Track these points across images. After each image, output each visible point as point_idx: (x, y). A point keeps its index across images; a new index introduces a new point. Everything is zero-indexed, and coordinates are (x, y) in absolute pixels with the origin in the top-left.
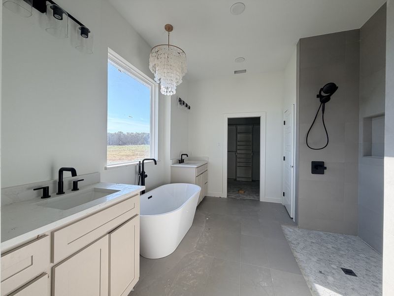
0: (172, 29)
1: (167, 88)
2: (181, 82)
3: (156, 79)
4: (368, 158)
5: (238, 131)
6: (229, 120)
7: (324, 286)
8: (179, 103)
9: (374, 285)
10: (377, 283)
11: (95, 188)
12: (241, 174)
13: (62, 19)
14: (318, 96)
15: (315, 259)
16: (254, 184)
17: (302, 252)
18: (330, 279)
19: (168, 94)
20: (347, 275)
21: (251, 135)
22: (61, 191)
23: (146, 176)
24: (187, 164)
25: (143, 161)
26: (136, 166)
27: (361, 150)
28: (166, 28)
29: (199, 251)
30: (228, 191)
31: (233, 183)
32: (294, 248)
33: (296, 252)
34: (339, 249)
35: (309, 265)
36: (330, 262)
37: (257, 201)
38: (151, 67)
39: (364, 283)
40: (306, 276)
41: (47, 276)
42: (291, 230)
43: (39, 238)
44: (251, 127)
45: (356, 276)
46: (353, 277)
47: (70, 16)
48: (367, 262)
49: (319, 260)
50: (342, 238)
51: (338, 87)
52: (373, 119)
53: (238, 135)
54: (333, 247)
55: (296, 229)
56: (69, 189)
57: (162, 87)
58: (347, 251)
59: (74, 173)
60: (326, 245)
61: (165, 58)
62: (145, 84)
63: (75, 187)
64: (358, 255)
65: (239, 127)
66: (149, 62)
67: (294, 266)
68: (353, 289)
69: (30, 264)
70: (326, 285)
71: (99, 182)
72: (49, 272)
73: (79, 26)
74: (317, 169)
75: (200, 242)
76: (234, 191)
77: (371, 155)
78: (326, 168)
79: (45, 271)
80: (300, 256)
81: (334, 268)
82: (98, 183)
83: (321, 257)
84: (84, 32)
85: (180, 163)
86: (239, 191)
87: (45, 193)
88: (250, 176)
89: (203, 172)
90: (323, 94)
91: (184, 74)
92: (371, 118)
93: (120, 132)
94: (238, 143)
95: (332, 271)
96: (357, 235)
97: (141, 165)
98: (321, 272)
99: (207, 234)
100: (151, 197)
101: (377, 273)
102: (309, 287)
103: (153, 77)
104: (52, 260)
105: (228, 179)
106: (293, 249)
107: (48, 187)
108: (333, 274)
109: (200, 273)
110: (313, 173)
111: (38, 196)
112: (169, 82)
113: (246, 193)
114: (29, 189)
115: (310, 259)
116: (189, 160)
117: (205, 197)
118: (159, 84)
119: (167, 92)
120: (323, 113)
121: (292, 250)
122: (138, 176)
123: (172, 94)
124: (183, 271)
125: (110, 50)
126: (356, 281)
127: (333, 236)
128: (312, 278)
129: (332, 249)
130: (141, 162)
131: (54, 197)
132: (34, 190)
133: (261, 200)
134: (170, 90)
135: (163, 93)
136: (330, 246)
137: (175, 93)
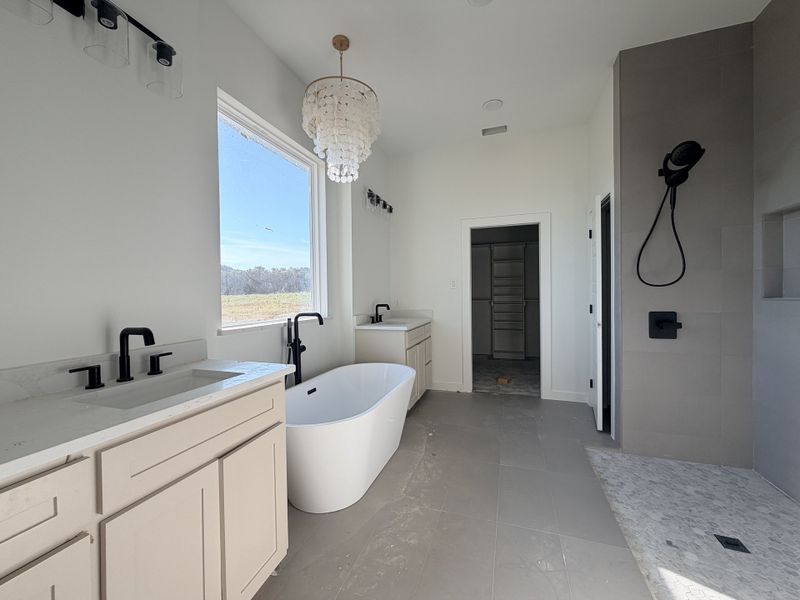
0: (348, 46)
1: (341, 169)
2: (368, 153)
3: (317, 150)
4: (775, 303)
5: (495, 256)
6: (475, 233)
7: (675, 572)
8: (368, 200)
9: (790, 573)
10: (794, 567)
11: (195, 371)
12: (502, 345)
13: (115, 27)
14: (661, 173)
15: (657, 516)
16: (528, 364)
17: (628, 502)
18: (691, 557)
19: (344, 180)
20: (728, 550)
21: (522, 264)
22: (125, 375)
23: (304, 348)
24: (389, 324)
25: (297, 318)
26: (282, 329)
27: (759, 284)
28: (334, 44)
29: (412, 498)
30: (475, 380)
31: (484, 363)
32: (612, 493)
33: (617, 501)
34: (711, 497)
35: (644, 528)
36: (691, 523)
37: (536, 399)
38: (305, 125)
39: (765, 567)
40: (637, 550)
41: (88, 538)
42: (605, 457)
43: (69, 462)
44: (521, 247)
45: (749, 552)
46: (739, 554)
47: (131, 20)
48: (771, 524)
49: (667, 519)
50: (719, 473)
51: (704, 150)
52: (784, 217)
53: (495, 265)
54: (696, 492)
55: (618, 455)
56: (143, 371)
57: (330, 165)
58: (728, 501)
59: (149, 337)
60: (682, 487)
61: (333, 104)
62: (297, 162)
63: (154, 367)
64: (755, 510)
65: (496, 249)
66: (302, 116)
67: (612, 531)
68: (741, 579)
69: (52, 514)
70: (683, 570)
71: (204, 358)
72: (94, 532)
73: (154, 42)
74: (662, 328)
75: (413, 481)
76: (486, 380)
77: (780, 296)
78: (680, 326)
79: (84, 530)
80: (625, 509)
81: (698, 536)
82: (203, 360)
83: (671, 513)
84: (164, 53)
85: (373, 322)
86: (497, 379)
87: (93, 378)
88: (522, 350)
89: (422, 340)
90: (672, 166)
91: (375, 138)
92: (779, 215)
93: (260, 268)
94: (496, 282)
95: (696, 542)
96: (751, 468)
97: (293, 327)
98: (669, 543)
99: (430, 465)
100: (314, 390)
101: (794, 547)
102: (644, 573)
103: (310, 145)
104: (99, 508)
105: (475, 356)
106: (610, 496)
107: (99, 368)
108: (698, 547)
109: (412, 541)
110: (651, 336)
111: (80, 385)
112: (344, 154)
113: (512, 383)
114: (61, 370)
115: (647, 516)
116: (394, 317)
117: (427, 391)
118: (325, 160)
119: (340, 176)
120: (673, 208)
121: (608, 498)
122: (286, 349)
123: (350, 179)
124: (378, 538)
125: (221, 93)
126: (748, 562)
127: (699, 470)
128: (649, 556)
129: (696, 495)
130: (293, 321)
131: (112, 385)
132: (71, 371)
133: (543, 397)
134: (346, 170)
135: (332, 178)
136: (690, 490)
137: (356, 177)
